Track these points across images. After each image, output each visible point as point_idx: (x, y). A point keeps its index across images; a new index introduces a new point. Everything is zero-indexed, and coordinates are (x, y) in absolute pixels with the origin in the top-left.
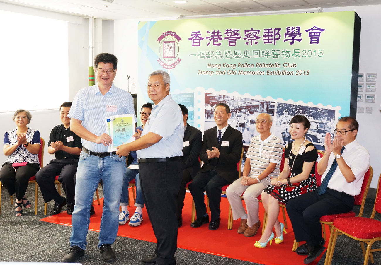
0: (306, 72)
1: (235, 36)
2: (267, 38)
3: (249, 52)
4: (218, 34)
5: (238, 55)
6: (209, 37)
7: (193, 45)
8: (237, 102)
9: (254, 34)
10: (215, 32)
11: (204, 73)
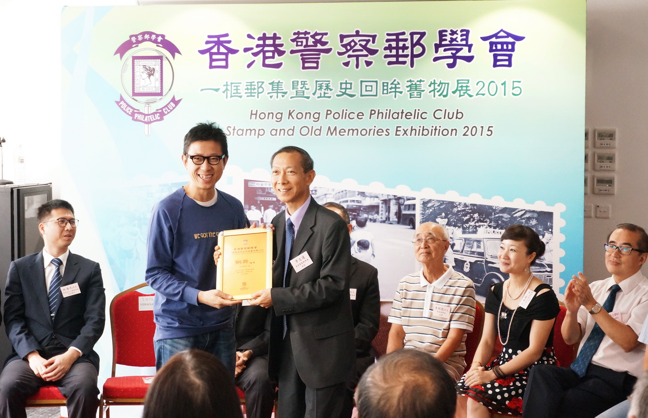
0: (486, 129)
1: (316, 46)
2: (394, 52)
3: (351, 84)
4: (274, 42)
5: (326, 92)
6: (252, 49)
7: (211, 67)
8: (325, 199)
9: (364, 43)
10: (267, 36)
11: (240, 132)
